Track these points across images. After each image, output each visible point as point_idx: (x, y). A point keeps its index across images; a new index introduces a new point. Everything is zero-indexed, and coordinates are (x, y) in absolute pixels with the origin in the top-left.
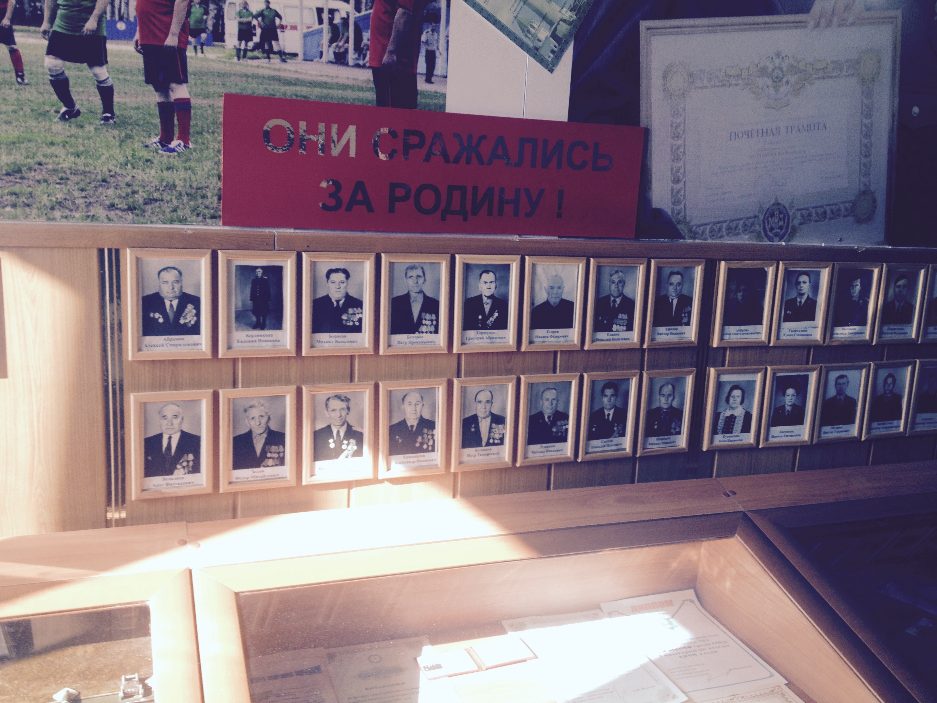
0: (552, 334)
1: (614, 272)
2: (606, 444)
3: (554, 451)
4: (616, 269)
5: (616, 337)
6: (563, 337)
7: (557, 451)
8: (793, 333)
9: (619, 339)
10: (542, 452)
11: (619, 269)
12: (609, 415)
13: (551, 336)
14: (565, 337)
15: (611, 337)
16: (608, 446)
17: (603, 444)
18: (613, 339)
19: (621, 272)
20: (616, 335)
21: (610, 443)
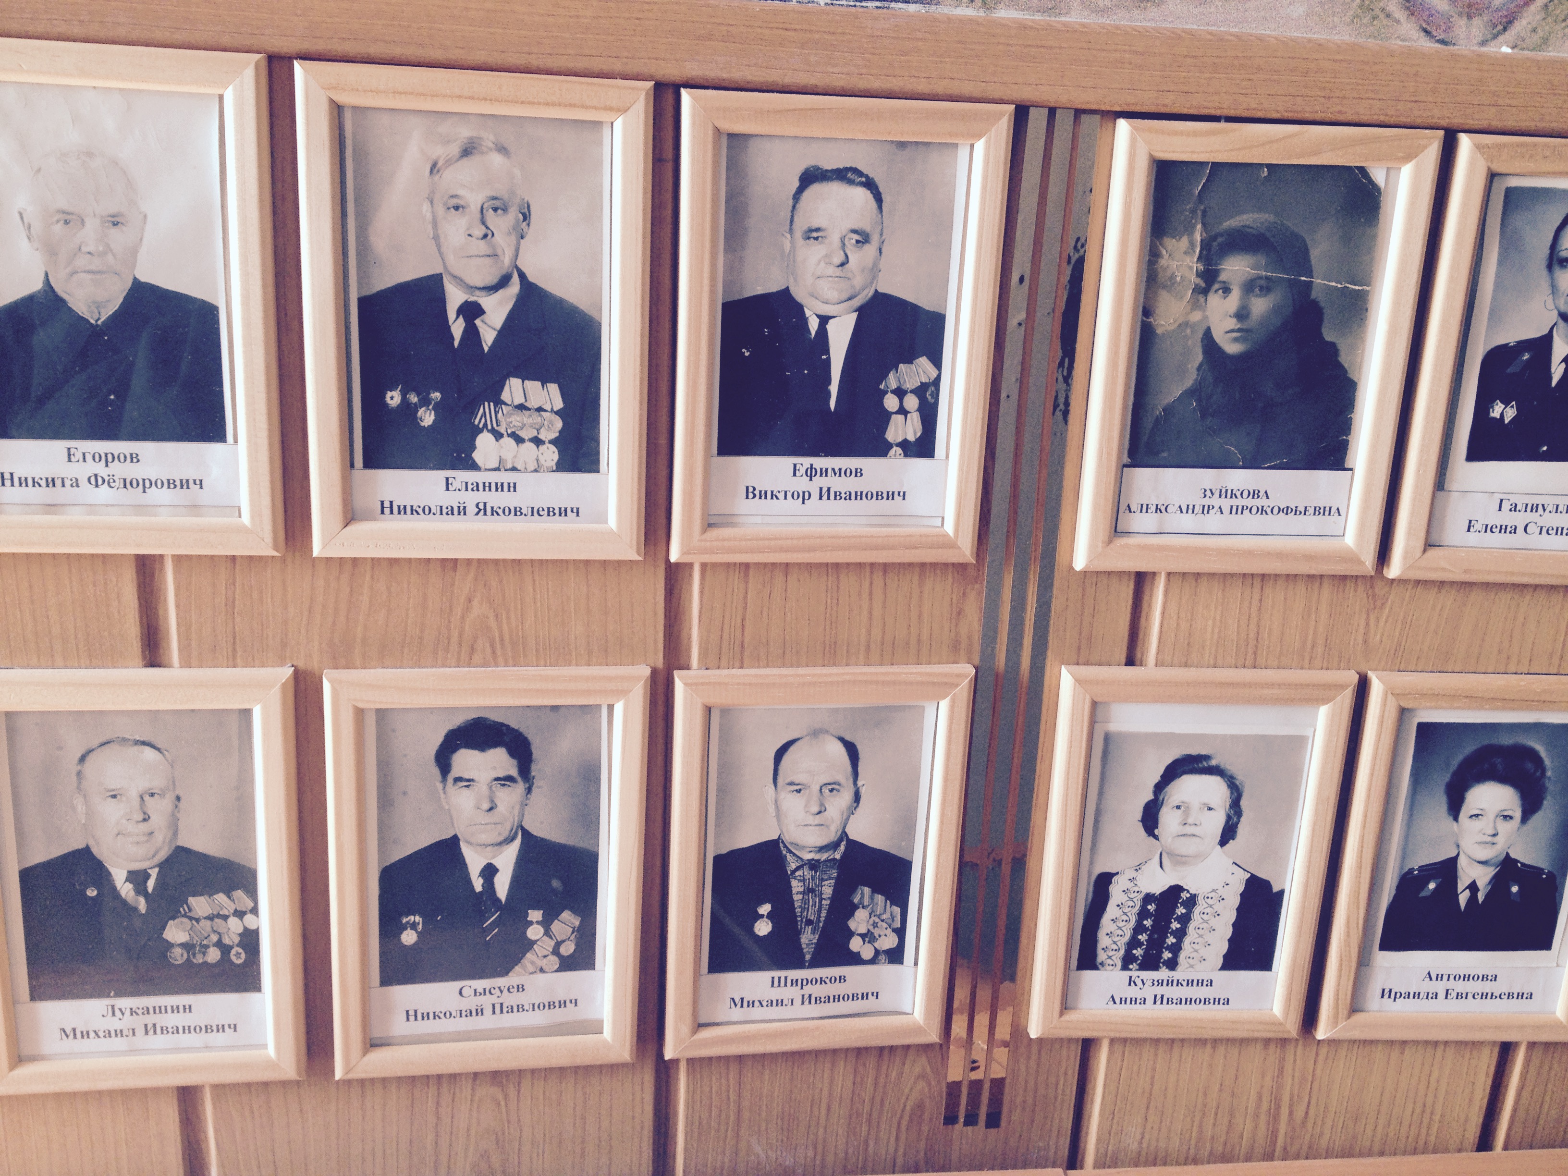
0: (100, 469)
1: (455, 149)
2: (486, 1001)
3: (187, 1030)
4: (465, 132)
5: (495, 499)
6: (170, 484)
7: (208, 1029)
8: (1519, 519)
9: (517, 512)
10: (119, 1033)
11: (488, 138)
12: (489, 872)
13: (95, 481)
14: (185, 484)
15: (471, 499)
16: (499, 1009)
17: (472, 1003)
18: (482, 509)
19: (502, 149)
20: (499, 487)
21: (510, 999)
